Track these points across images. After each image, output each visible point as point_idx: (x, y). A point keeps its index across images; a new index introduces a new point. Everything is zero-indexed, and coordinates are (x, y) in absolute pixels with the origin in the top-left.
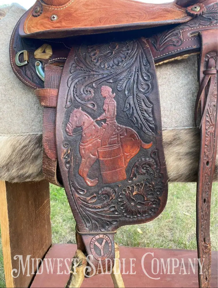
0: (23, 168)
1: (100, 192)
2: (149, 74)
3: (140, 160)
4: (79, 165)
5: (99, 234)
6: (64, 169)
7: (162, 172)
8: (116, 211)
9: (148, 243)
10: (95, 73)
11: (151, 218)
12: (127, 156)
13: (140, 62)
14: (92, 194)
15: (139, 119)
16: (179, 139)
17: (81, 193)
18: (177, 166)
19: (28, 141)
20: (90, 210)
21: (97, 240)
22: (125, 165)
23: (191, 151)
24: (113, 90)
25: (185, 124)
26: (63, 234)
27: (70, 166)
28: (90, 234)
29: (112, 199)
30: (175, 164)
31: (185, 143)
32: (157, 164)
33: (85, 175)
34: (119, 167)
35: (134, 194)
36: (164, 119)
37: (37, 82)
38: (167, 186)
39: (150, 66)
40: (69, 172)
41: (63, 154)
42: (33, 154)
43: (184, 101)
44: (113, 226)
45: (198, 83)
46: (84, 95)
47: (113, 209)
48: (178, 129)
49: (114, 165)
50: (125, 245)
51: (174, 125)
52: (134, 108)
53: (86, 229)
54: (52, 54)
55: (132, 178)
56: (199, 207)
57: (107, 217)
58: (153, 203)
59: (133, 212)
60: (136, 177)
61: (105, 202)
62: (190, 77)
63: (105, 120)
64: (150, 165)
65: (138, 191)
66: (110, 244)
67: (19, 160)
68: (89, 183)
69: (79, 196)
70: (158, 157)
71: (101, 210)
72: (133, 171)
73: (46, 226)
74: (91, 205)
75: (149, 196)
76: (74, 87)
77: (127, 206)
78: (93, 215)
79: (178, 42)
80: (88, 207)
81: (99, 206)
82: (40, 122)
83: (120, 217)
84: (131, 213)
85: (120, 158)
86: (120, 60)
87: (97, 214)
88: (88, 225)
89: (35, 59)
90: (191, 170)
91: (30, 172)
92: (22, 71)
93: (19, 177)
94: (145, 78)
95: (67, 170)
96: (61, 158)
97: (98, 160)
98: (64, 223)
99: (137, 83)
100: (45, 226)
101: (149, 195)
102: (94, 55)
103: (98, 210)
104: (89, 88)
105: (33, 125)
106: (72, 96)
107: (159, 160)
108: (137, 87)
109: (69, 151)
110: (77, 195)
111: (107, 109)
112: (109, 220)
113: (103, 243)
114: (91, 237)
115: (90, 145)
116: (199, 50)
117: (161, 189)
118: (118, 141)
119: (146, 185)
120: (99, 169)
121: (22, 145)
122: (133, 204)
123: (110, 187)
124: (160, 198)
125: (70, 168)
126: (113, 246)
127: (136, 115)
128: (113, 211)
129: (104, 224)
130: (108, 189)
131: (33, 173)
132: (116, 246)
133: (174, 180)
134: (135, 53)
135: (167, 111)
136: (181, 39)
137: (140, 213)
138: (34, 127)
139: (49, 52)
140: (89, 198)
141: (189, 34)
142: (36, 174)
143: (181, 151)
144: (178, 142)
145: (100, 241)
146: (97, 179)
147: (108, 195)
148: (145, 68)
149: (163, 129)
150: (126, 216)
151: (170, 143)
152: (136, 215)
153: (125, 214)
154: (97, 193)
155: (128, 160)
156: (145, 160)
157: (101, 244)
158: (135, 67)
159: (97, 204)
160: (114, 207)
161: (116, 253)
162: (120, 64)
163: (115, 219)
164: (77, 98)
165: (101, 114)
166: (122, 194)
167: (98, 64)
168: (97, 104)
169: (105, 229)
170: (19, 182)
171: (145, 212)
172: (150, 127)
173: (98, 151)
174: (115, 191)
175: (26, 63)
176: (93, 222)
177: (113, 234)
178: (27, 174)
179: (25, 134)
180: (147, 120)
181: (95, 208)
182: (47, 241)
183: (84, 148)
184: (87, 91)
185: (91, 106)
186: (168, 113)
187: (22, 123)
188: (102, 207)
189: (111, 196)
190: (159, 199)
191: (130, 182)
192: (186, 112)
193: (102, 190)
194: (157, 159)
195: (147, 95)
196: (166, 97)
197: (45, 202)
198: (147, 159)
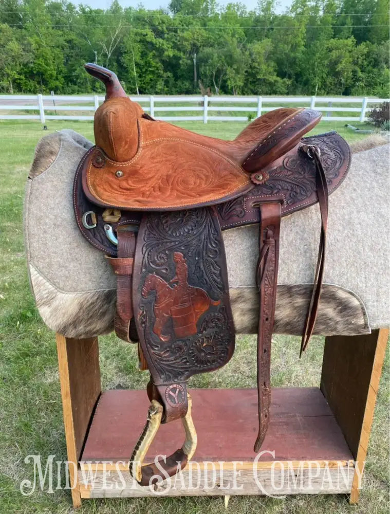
0: (90, 324)
1: (173, 346)
2: (216, 242)
3: (209, 315)
4: (153, 324)
5: (173, 384)
6: (140, 328)
7: (229, 325)
8: (187, 362)
9: (220, 382)
10: (167, 240)
11: (221, 365)
12: (198, 312)
13: (209, 231)
14: (166, 349)
15: (208, 281)
16: (243, 297)
17: (156, 349)
18: (242, 320)
19: (96, 298)
20: (164, 362)
21: (172, 390)
22: (196, 320)
23: (253, 307)
24: (184, 255)
25: (249, 283)
26: (109, 376)
27: (145, 326)
28: (164, 385)
29: (184, 351)
30: (240, 319)
31: (249, 301)
32: (225, 319)
33: (159, 333)
34: (191, 323)
35: (204, 345)
36: (230, 279)
37: (108, 245)
38: (235, 337)
39: (218, 235)
40: (144, 330)
41: (139, 316)
42: (101, 311)
43: (247, 262)
44: (185, 376)
45: (257, 249)
46: (158, 261)
47: (185, 360)
48: (242, 288)
49: (185, 321)
50: (192, 386)
51: (239, 283)
52: (204, 271)
53: (159, 381)
54: (120, 216)
55: (202, 331)
56: (260, 358)
57: (180, 368)
58: (222, 352)
59: (203, 361)
60: (206, 331)
61: (178, 355)
62: (254, 239)
63: (177, 283)
64: (218, 319)
65: (208, 342)
66: (183, 393)
67: (86, 317)
68: (162, 339)
69: (154, 352)
70: (226, 312)
71: (173, 362)
72: (203, 325)
73: (96, 372)
74: (164, 359)
75: (218, 347)
76: (148, 254)
77: (197, 357)
78: (166, 367)
79: (241, 212)
80: (162, 360)
81: (172, 358)
82: (108, 279)
83: (191, 367)
84: (202, 362)
85: (191, 314)
86: (190, 228)
87: (170, 366)
88: (162, 376)
89: (104, 221)
90: (254, 324)
91: (98, 328)
92: (90, 234)
93: (86, 333)
94: (214, 245)
95: (143, 329)
96: (138, 320)
97: (171, 318)
98: (108, 361)
99: (206, 249)
100: (94, 372)
101: (218, 345)
102: (166, 222)
103: (171, 363)
104: (162, 255)
105: (101, 282)
106: (147, 263)
107: (227, 314)
108: (207, 253)
109: (144, 313)
110: (152, 351)
111: (178, 272)
112: (181, 370)
113: (177, 392)
114: (166, 387)
115: (163, 305)
116: (259, 222)
117: (228, 339)
118: (189, 300)
119: (215, 337)
120: (172, 327)
121: (90, 302)
122: (203, 354)
123: (181, 341)
124: (228, 347)
125: (145, 327)
126: (186, 395)
127: (205, 277)
128: (185, 362)
129: (177, 375)
130: (180, 343)
131: (100, 329)
132: (188, 396)
133: (239, 333)
134: (204, 221)
135: (233, 271)
136: (244, 209)
137: (209, 362)
138: (101, 284)
139: (118, 214)
140: (163, 352)
141: (251, 204)
142: (103, 329)
143: (244, 307)
144: (243, 300)
145: (174, 390)
146: (170, 335)
147: (180, 348)
148: (213, 237)
149: (229, 287)
150: (197, 366)
151: (236, 301)
152: (206, 364)
153: (196, 364)
154: (170, 347)
155: (199, 316)
156: (215, 315)
157: (175, 393)
158: (203, 236)
159: (170, 357)
160: (186, 358)
161: (189, 401)
162: (190, 232)
163: (186, 369)
164: (151, 265)
165: (173, 277)
166: (192, 346)
167: (170, 232)
168: (170, 269)
169: (178, 380)
170: (86, 338)
171: (214, 361)
172: (219, 287)
173: (171, 310)
174: (186, 343)
175: (95, 225)
176: (167, 373)
177: (185, 383)
178: (95, 330)
179: (92, 291)
180: (216, 281)
181: (168, 361)
182: (97, 389)
183: (158, 309)
184: (160, 257)
185: (164, 271)
186: (233, 273)
187: (90, 281)
188: (175, 360)
189: (183, 349)
190: (228, 349)
191: (200, 335)
192: (249, 272)
193: (175, 344)
194: (225, 315)
195: (215, 259)
196: (232, 258)
197: (94, 343)
198: (216, 314)
